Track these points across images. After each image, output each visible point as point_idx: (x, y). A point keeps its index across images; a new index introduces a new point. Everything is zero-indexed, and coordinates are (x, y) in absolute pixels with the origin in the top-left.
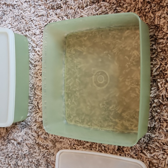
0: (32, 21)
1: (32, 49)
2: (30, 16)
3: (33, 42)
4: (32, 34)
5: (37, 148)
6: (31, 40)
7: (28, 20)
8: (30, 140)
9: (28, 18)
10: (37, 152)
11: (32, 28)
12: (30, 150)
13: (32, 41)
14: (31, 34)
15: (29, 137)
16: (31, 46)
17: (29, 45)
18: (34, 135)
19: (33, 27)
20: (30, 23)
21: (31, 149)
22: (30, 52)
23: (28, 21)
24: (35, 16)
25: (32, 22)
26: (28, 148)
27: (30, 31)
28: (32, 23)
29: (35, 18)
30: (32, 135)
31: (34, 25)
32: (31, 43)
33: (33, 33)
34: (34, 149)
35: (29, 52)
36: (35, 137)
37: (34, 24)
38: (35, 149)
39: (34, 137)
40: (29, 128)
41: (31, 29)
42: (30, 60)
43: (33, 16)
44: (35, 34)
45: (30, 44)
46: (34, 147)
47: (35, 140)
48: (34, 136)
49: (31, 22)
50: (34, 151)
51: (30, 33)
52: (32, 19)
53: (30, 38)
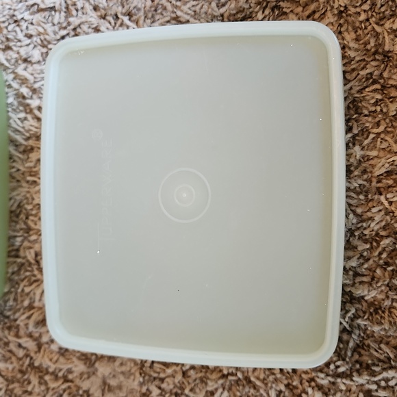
0: (16, 21)
1: (16, 103)
2: (10, 9)
3: (20, 82)
4: (17, 61)
5: (35, 380)
6: (12, 76)
7: (4, 19)
8: (14, 359)
9: (5, 13)
10: (37, 390)
11: (19, 44)
12: (11, 387)
13: (18, 81)
14: (13, 61)
15: (10, 351)
16: (15, 92)
17: (7, 90)
18: (24, 345)
19: (20, 41)
20: (10, 28)
21: (16, 385)
22: (10, 109)
23: (4, 22)
24: (26, 10)
25: (18, 25)
26: (6, 383)
27: (10, 53)
28: (17, 29)
29: (27, 15)
30: (20, 346)
31: (24, 34)
32: (15, 85)
33: (21, 57)
34: (26, 383)
35: (8, 112)
36: (28, 350)
37: (22, 31)
38: (29, 383)
39: (25, 351)
40: (8, 324)
41: (15, 45)
42: (12, 134)
43: (20, 9)
44: (25, 60)
45: (10, 86)
46: (26, 377)
47: (28, 359)
48: (24, 348)
49: (14, 25)
50: (25, 389)
51: (9, 58)
52: (19, 17)
53: (11, 71)
